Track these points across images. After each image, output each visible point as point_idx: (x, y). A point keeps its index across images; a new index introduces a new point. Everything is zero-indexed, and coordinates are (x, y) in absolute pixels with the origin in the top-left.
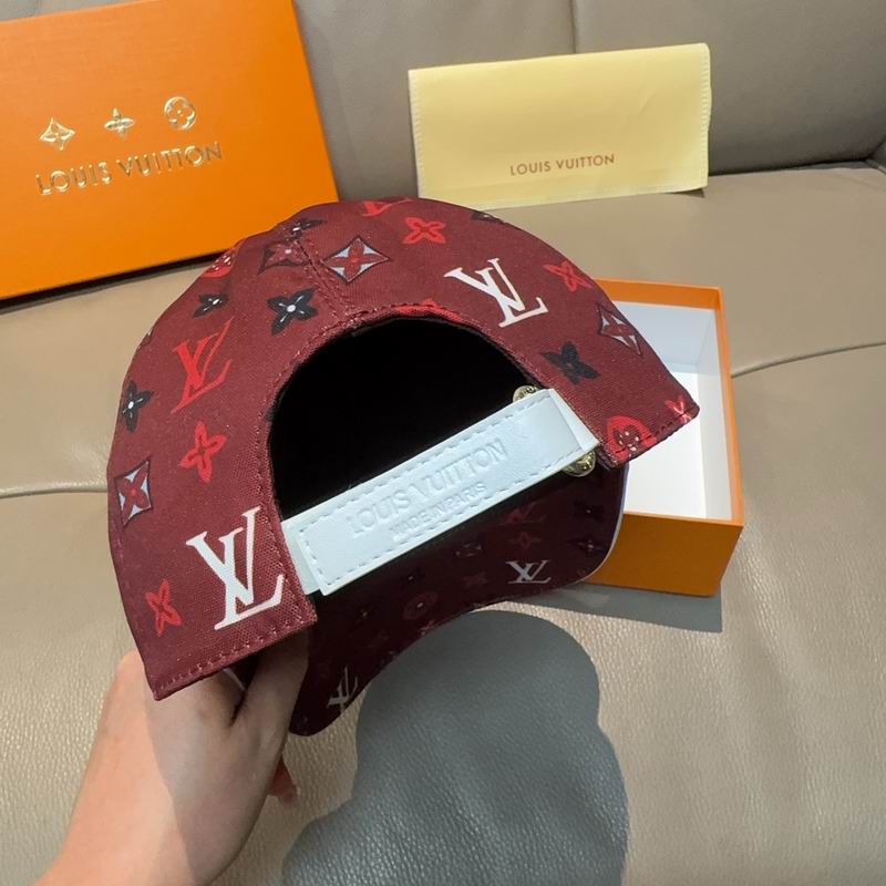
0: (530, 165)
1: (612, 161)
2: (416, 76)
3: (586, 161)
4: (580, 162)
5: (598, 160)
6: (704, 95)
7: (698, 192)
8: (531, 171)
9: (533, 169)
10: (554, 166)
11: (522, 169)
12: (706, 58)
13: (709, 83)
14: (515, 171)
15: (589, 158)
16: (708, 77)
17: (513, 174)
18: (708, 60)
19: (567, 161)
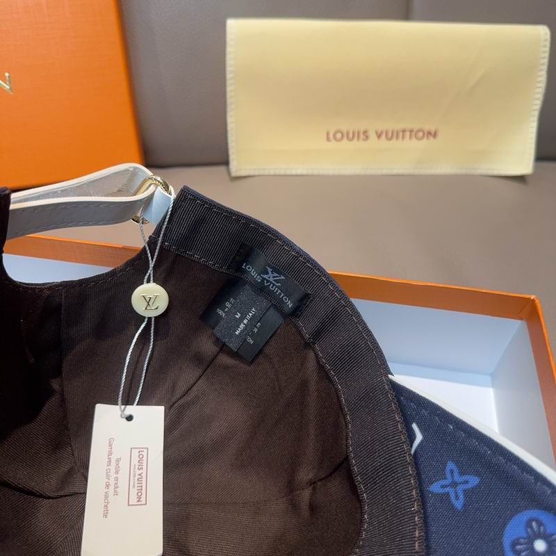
0: (348, 133)
1: (435, 135)
2: (235, 26)
3: (408, 134)
4: (401, 134)
5: (421, 134)
6: (539, 79)
7: (521, 179)
8: (349, 139)
9: (351, 136)
10: (373, 136)
11: (339, 136)
12: (546, 40)
13: (545, 67)
14: (331, 136)
15: (411, 131)
16: (546, 61)
17: (328, 139)
18: (548, 44)
19: (387, 133)
